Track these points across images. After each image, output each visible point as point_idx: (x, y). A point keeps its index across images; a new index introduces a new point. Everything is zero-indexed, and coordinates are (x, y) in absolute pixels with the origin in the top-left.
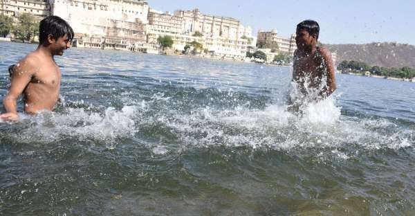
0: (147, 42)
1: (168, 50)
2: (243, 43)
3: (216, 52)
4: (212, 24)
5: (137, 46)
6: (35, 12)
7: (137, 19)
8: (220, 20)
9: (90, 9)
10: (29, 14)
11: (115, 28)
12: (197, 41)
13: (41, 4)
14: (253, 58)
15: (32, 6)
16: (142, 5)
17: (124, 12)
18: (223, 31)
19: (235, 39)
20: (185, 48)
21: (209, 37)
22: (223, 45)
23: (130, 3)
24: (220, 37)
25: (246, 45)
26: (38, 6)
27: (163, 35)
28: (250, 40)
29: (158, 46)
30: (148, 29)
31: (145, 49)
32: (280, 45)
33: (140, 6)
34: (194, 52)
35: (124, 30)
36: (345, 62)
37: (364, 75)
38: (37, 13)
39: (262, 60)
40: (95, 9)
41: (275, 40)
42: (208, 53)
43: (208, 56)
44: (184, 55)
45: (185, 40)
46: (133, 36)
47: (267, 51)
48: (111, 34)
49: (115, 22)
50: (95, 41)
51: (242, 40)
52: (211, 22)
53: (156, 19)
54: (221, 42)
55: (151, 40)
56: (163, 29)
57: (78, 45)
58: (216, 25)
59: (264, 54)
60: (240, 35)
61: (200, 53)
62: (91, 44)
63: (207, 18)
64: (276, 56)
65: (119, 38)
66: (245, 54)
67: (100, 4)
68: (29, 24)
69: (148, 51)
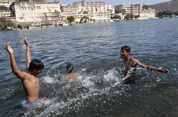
0: (62, 20)
1: (73, 23)
2: (108, 13)
3: (96, 19)
4: (92, 6)
5: (58, 23)
6: (6, 15)
7: (55, 10)
8: (95, 4)
9: (32, 9)
10: (4, 17)
11: (46, 16)
12: (86, 16)
13: (9, 11)
14: (114, 19)
15: (4, 13)
16: (57, 3)
17: (49, 8)
18: (97, 9)
19: (104, 12)
20: (81, 20)
21: (91, 13)
22: (99, 16)
23: (51, 3)
24: (96, 12)
25: (110, 14)
26: (7, 12)
27: (69, 16)
28: (111, 11)
29: (68, 22)
30: (62, 14)
31: (62, 24)
32: (126, 10)
33: (56, 4)
34: (85, 22)
35: (50, 17)
36: (160, 12)
37: (171, 17)
38: (8, 16)
39: (119, 20)
40: (35, 9)
41: (123, 8)
42: (92, 21)
43: (92, 22)
44: (81, 24)
45: (80, 16)
46: (55, 19)
47: (120, 14)
48: (44, 20)
49: (45, 14)
50: (37, 24)
51: (107, 11)
52: (91, 5)
53: (65, 9)
54: (98, 14)
55: (64, 19)
56: (69, 13)
57: (30, 28)
58: (94, 6)
59: (119, 16)
60: (106, 9)
61: (88, 21)
62: (36, 26)
63: (88, 4)
64: (125, 16)
65: (49, 21)
66: (110, 18)
67: (36, 6)
68: (5, 22)
69: (63, 25)
